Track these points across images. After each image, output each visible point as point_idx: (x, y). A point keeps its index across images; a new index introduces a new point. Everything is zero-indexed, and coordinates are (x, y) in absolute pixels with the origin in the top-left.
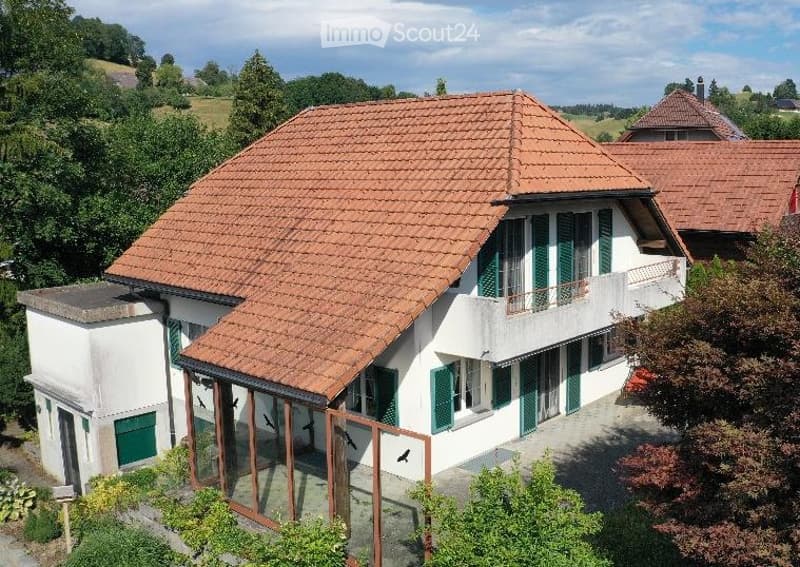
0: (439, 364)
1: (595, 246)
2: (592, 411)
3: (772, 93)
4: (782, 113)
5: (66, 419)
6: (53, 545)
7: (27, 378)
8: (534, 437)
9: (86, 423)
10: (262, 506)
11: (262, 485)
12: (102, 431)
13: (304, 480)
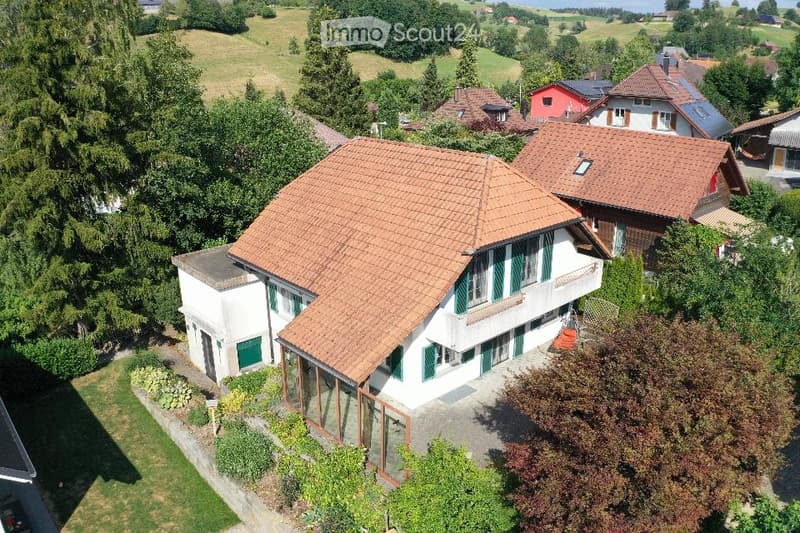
0: (428, 344)
1: (541, 252)
2: (531, 357)
3: (756, 9)
4: (763, 27)
5: (206, 338)
6: (205, 428)
7: (180, 309)
8: (489, 376)
9: (219, 344)
10: (323, 422)
11: (324, 404)
12: (230, 350)
13: (349, 400)
